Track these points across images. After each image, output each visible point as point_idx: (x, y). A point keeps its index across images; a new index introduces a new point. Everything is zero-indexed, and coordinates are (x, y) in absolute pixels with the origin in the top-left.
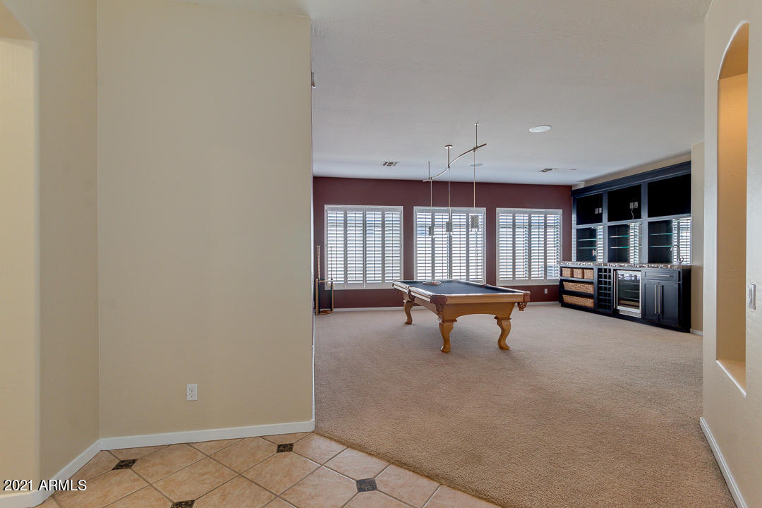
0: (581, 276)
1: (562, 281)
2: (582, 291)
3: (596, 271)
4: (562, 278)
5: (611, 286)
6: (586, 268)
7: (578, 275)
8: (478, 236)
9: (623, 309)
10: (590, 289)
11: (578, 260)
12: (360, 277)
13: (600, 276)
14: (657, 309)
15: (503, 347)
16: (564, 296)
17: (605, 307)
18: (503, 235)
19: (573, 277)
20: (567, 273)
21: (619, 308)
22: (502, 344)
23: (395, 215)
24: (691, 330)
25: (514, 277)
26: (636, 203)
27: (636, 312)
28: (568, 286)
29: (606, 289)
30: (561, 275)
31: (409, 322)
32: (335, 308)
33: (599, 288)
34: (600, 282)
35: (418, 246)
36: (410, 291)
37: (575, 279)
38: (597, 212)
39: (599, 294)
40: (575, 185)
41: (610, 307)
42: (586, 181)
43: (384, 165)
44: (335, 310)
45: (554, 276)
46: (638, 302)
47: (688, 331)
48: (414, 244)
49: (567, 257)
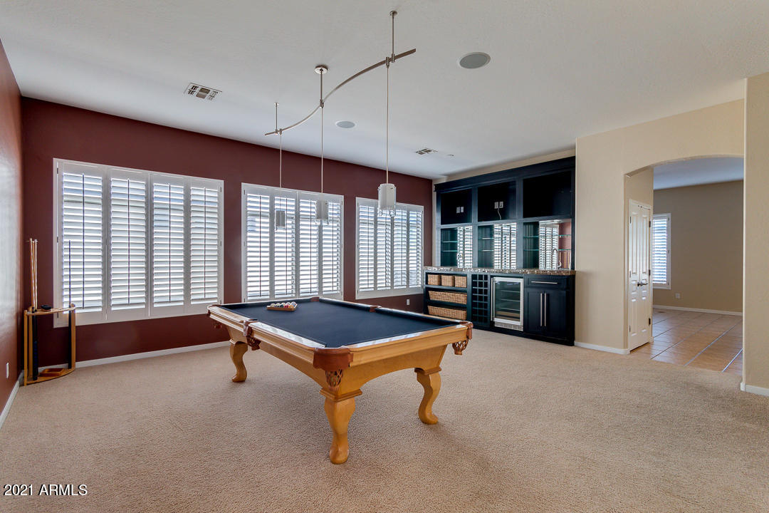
0: (436, 283)
1: (428, 289)
2: (451, 301)
3: (469, 277)
4: (427, 286)
5: (488, 295)
6: (457, 275)
7: (447, 282)
8: (333, 232)
9: (499, 321)
10: (461, 299)
11: (443, 264)
12: (139, 297)
13: (474, 284)
14: (543, 322)
15: (426, 421)
16: (430, 308)
17: (481, 320)
18: (364, 233)
19: (441, 285)
20: (433, 281)
21: (496, 320)
22: (428, 414)
23: (209, 193)
24: (575, 342)
25: (375, 287)
26: (502, 203)
27: (518, 324)
28: (434, 296)
29: (481, 298)
30: (427, 283)
31: (240, 380)
32: (77, 360)
33: (474, 298)
34: (474, 291)
35: (249, 244)
36: (250, 331)
37: (445, 288)
38: (458, 212)
39: (474, 305)
40: (436, 179)
41: (486, 320)
42: (449, 175)
43: (191, 92)
44: (79, 365)
45: (417, 284)
46: (519, 312)
47: (572, 344)
48: (243, 241)
49: (428, 261)
